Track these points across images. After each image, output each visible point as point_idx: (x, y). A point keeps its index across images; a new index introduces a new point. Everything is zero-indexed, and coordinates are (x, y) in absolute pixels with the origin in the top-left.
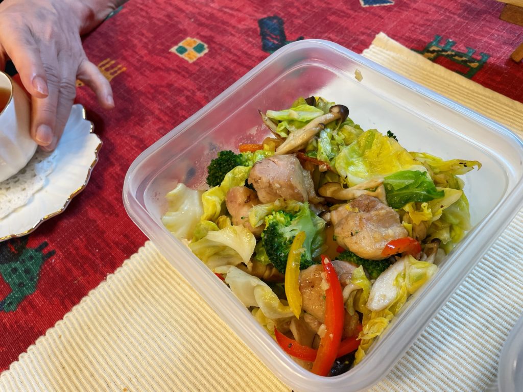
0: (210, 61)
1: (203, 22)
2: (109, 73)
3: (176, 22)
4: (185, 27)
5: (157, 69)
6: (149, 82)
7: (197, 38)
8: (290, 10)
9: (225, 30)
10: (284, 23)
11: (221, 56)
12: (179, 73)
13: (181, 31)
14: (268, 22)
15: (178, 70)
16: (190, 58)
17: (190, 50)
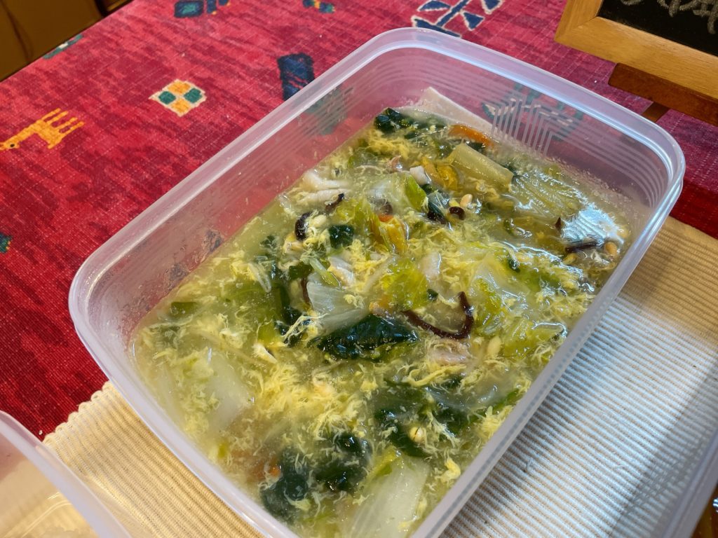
0: (208, 114)
1: (198, 58)
2: (57, 129)
3: (160, 57)
4: (172, 65)
5: (131, 124)
6: (118, 144)
7: (190, 81)
8: (321, 44)
9: (231, 71)
10: (313, 62)
11: (225, 107)
12: (163, 131)
13: (166, 70)
14: (291, 61)
15: (162, 126)
16: (180, 110)
17: (180, 97)
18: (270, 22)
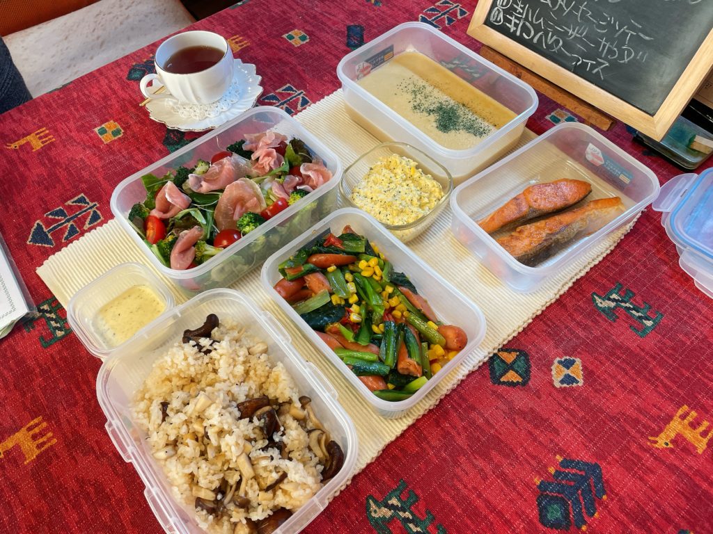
0: (309, 48)
1: (308, 20)
2: (238, 45)
3: (289, 17)
4: (295, 22)
5: (272, 47)
6: (266, 55)
7: (302, 31)
8: (370, 22)
9: (323, 29)
10: (365, 30)
11: (318, 45)
13: (291, 24)
14: (354, 28)
15: (287, 50)
16: (296, 44)
17: (297, 38)
18: (346, 7)
